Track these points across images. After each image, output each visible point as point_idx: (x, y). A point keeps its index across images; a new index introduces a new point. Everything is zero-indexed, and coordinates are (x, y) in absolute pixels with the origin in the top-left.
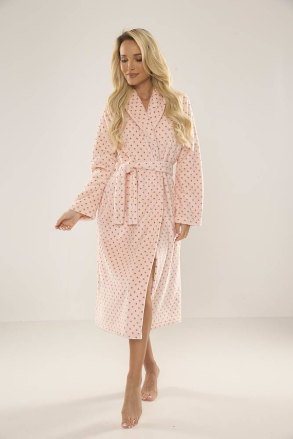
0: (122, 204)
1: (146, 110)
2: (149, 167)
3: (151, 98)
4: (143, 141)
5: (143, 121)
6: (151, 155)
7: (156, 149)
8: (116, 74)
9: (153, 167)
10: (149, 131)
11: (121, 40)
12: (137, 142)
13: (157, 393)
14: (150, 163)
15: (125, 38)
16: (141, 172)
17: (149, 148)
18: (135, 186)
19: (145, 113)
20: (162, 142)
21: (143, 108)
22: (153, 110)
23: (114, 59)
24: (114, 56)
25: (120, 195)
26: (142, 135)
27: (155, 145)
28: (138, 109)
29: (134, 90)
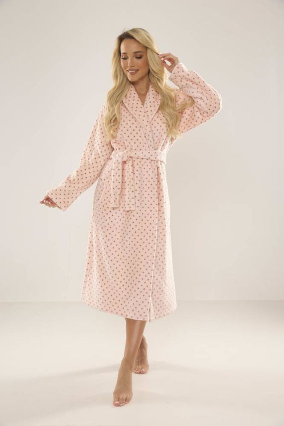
0: (119, 189)
1: (143, 104)
2: (145, 156)
3: (148, 94)
4: (139, 133)
5: (140, 113)
6: (147, 145)
7: (152, 140)
8: (116, 71)
9: (148, 156)
10: (145, 123)
11: (121, 39)
12: (134, 133)
13: (148, 366)
14: (146, 153)
15: (125, 37)
16: (137, 161)
17: (144, 139)
18: (132, 174)
19: (142, 106)
20: (157, 134)
21: (140, 102)
22: (149, 104)
23: (115, 56)
24: (115, 55)
25: (117, 180)
26: (138, 127)
27: (151, 136)
28: (135, 102)
29: (132, 86)
